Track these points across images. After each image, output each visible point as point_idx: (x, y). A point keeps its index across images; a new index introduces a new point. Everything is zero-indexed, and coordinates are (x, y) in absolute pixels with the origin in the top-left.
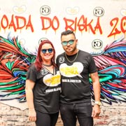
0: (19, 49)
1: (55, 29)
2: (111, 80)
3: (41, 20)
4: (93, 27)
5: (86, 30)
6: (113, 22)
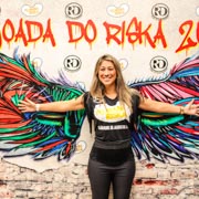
0: (33, 74)
1: (90, 41)
2: (182, 122)
3: (66, 26)
4: (152, 36)
6: (184, 28)
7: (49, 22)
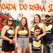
4: (42, 8)
6: (50, 6)
7: (14, 4)
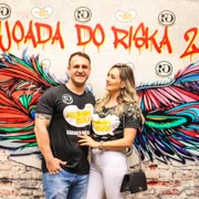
1: (98, 44)
2: (185, 125)
3: (75, 29)
4: (158, 42)
5: (147, 47)
6: (189, 34)
7: (58, 24)
